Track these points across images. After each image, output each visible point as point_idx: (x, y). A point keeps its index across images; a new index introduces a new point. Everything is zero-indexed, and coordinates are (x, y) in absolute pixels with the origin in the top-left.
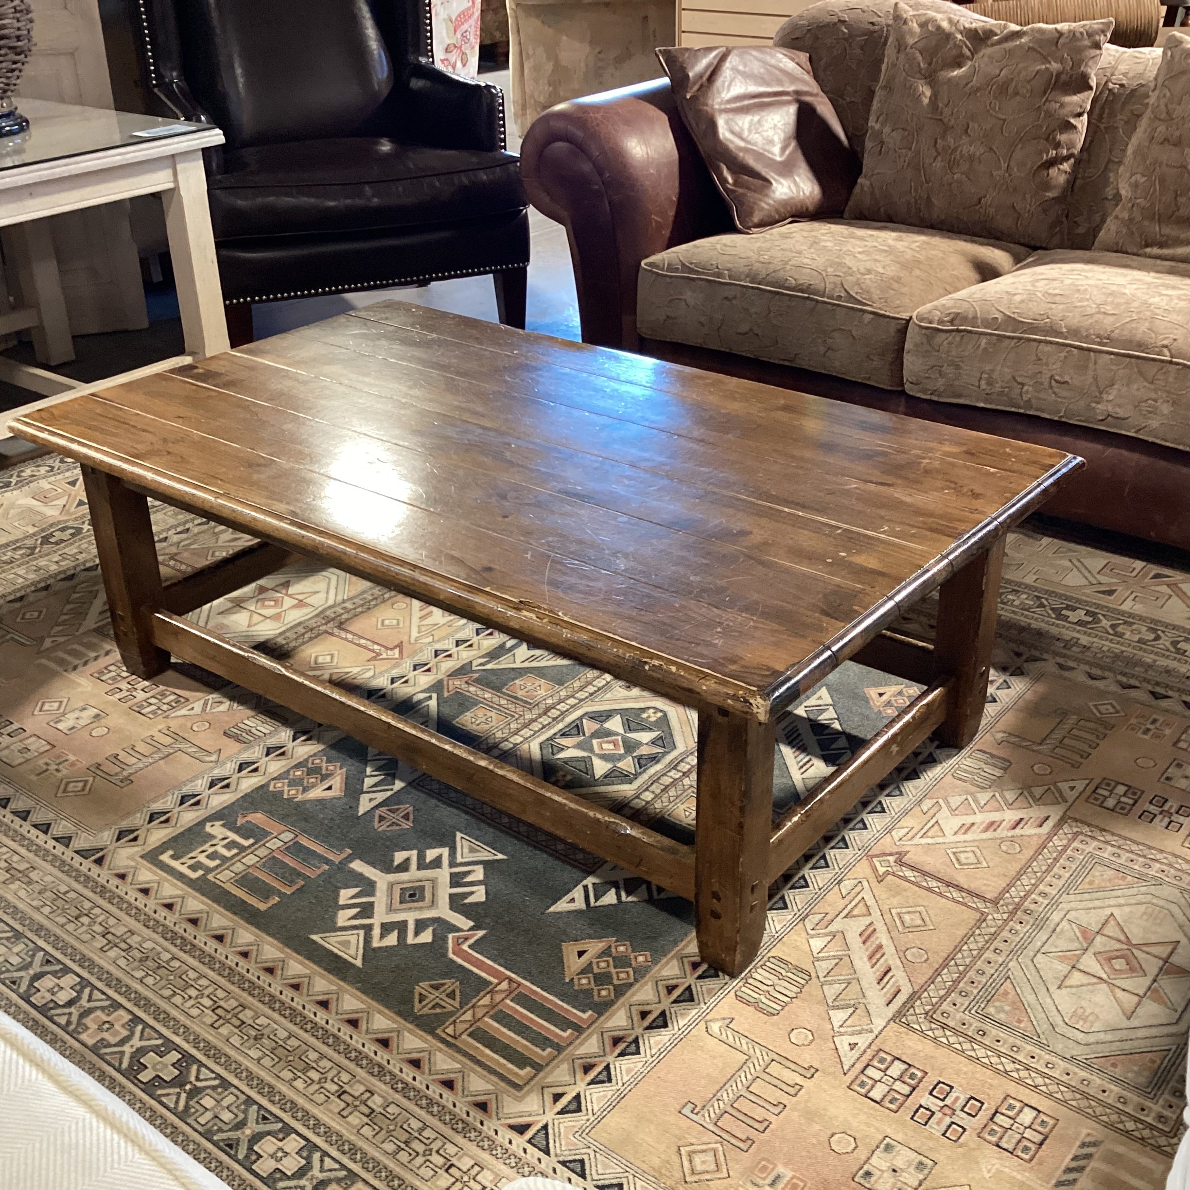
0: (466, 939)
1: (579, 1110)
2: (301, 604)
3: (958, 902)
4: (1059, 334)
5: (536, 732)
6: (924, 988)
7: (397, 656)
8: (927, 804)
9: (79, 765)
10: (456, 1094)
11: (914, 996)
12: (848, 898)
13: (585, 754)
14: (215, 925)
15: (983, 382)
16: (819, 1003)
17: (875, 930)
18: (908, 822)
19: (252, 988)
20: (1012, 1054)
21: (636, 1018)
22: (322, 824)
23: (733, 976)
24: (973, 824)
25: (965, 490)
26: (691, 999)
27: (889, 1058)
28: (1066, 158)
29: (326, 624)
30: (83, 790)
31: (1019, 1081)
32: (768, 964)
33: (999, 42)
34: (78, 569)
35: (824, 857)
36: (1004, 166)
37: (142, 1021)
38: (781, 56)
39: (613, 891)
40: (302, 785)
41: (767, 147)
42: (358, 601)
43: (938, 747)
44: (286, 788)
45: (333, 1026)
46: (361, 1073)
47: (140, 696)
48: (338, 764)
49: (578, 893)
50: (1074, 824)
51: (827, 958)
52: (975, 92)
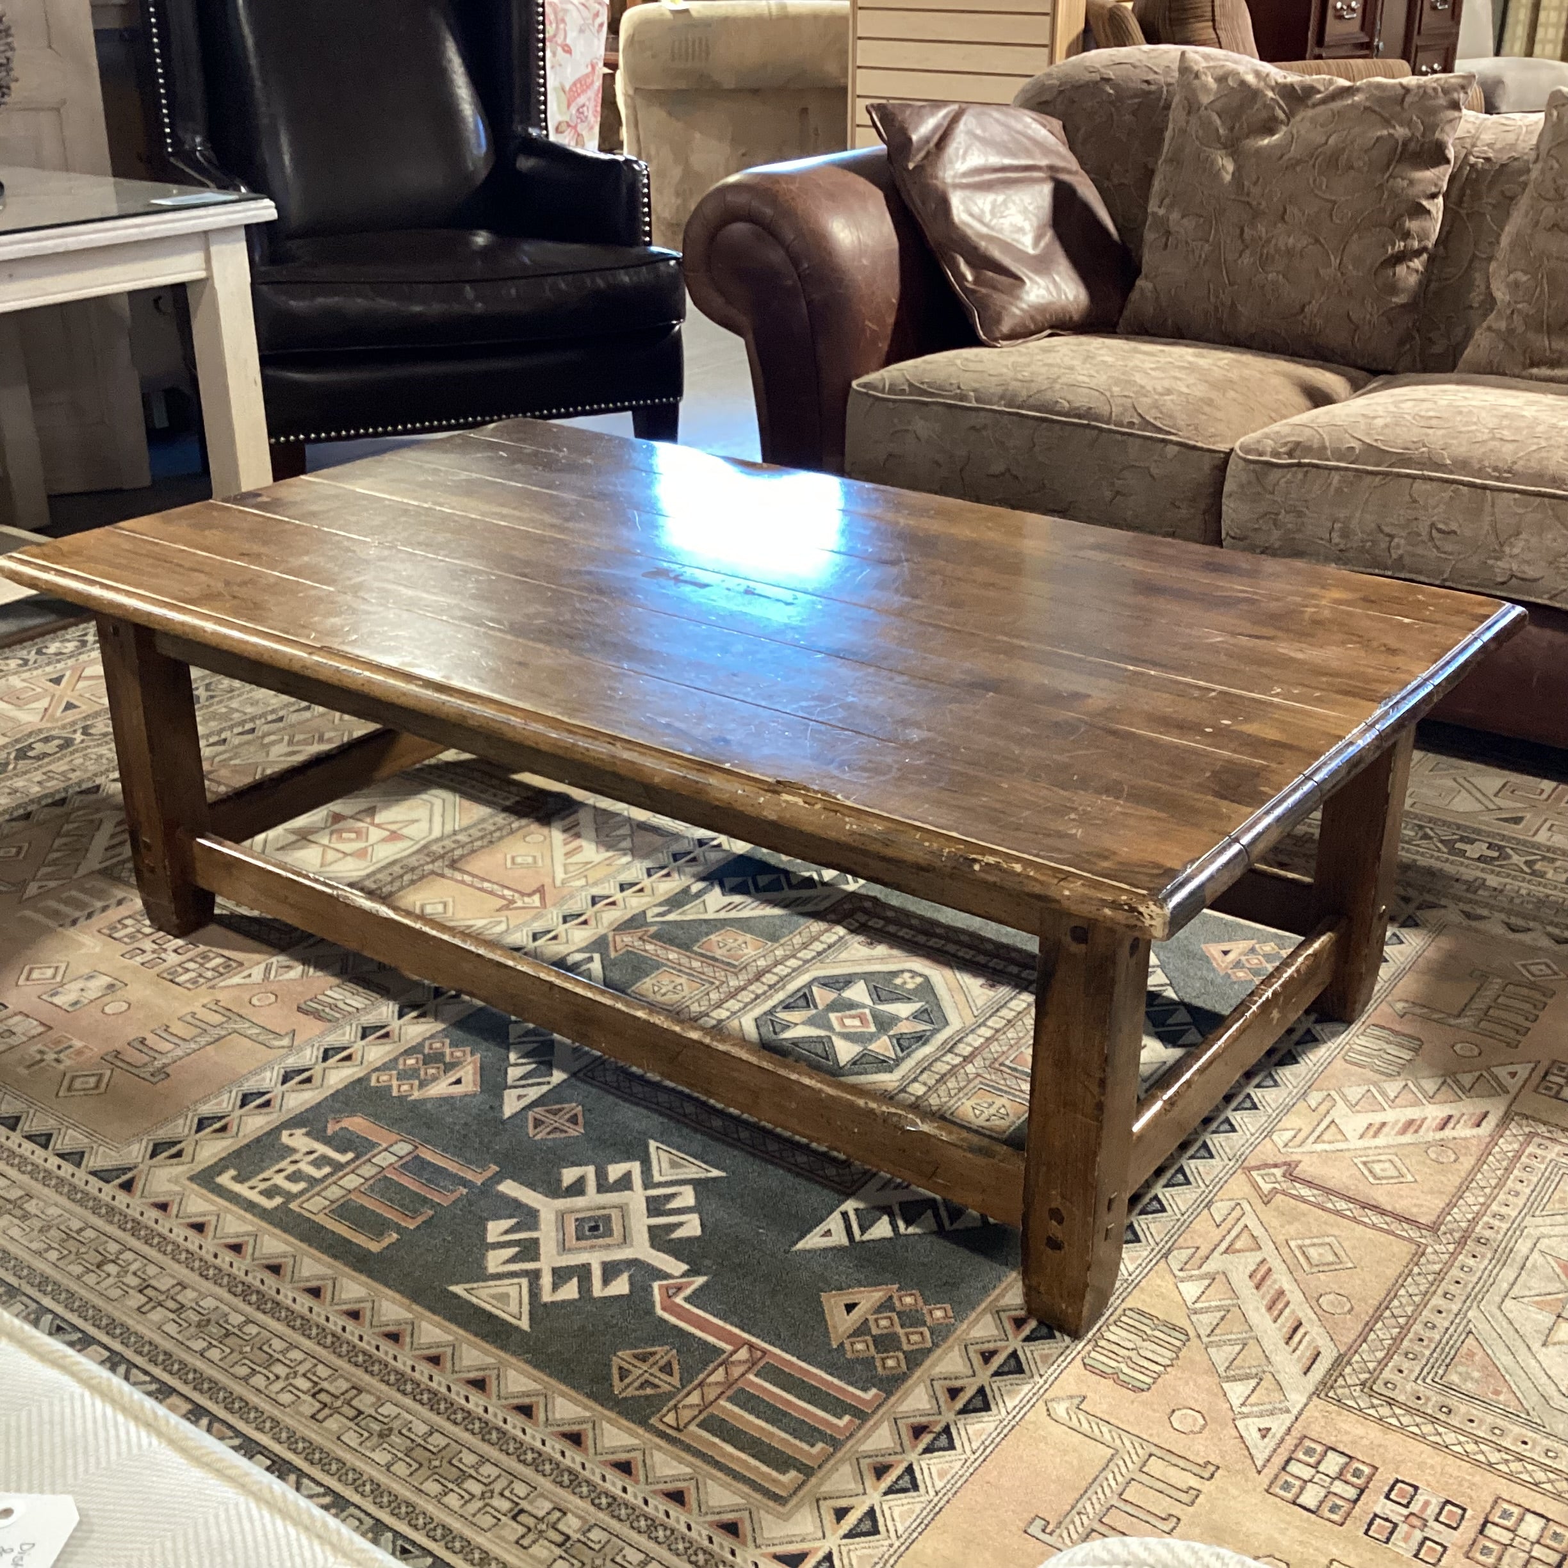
0: (679, 1289)
1: (875, 1531)
2: (394, 836)
3: (1381, 1230)
4: (1440, 467)
5: (746, 1005)
6: (1354, 1348)
7: (537, 903)
8: (1314, 1098)
9: (88, 1054)
10: (690, 1512)
11: (1340, 1362)
12: (1225, 1226)
13: (822, 1033)
14: (306, 1273)
15: (1335, 535)
16: (1206, 1372)
17: (1270, 1270)
18: (1292, 1121)
19: (368, 1363)
20: (1494, 1439)
21: (943, 1397)
22: (452, 1131)
23: (1076, 1335)
24: (1384, 1124)
25: (1375, 644)
26: (1021, 1371)
27: (1319, 1449)
28: (1418, 253)
29: (433, 862)
30: (97, 1087)
31: (1511, 1477)
32: (1124, 1319)
33: (1324, 101)
34: (71, 791)
35: (1181, 1170)
36: (1335, 262)
37: (208, 1413)
38: (1029, 120)
39: (885, 1218)
40: (418, 1077)
41: (1016, 236)
42: (475, 832)
43: (1317, 1021)
44: (395, 1083)
45: (495, 1415)
46: (545, 1484)
47: (172, 959)
48: (468, 1049)
49: (834, 1222)
50: (1524, 1122)
51: (1207, 1310)
52: (1294, 166)
